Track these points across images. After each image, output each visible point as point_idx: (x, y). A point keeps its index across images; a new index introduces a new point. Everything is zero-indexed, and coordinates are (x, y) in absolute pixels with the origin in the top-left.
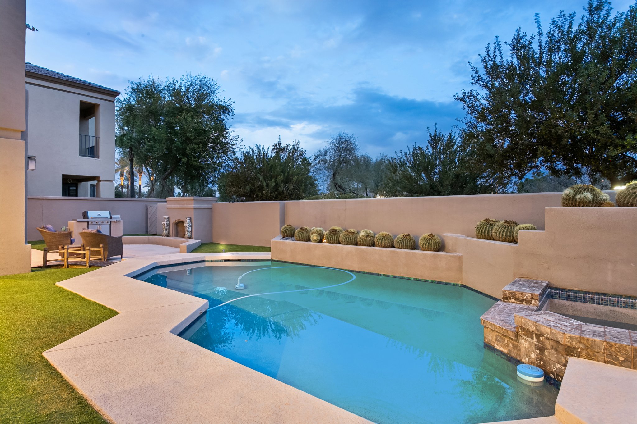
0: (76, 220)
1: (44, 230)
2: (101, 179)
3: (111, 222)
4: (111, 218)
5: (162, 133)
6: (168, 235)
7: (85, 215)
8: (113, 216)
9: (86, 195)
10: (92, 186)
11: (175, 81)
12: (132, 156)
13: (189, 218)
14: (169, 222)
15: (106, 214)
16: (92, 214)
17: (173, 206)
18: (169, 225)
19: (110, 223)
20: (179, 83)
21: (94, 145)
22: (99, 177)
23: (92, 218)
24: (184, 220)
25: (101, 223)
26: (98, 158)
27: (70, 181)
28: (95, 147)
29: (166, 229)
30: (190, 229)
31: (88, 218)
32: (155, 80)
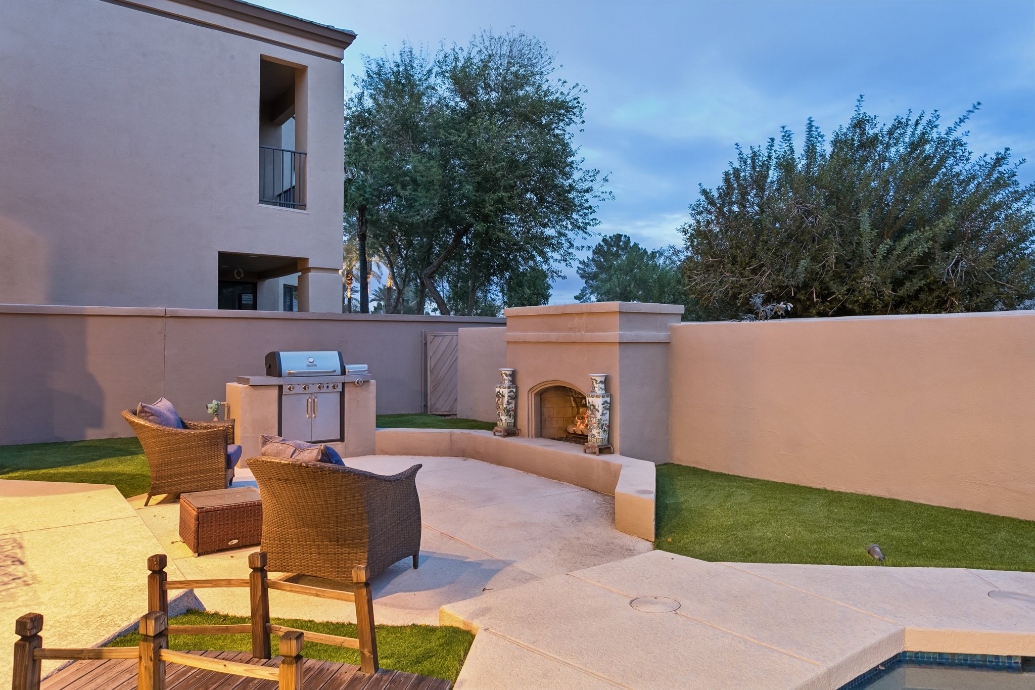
0: (244, 381)
1: (142, 422)
2: (311, 264)
3: (343, 384)
4: (343, 372)
5: (432, 166)
6: (512, 432)
7: (273, 365)
8: (348, 367)
9: (274, 307)
10: (288, 289)
11: (457, 50)
12: (364, 228)
13: (603, 379)
14: (516, 387)
15: (329, 360)
16: (292, 361)
17: (531, 335)
18: (515, 397)
19: (340, 389)
20: (465, 54)
21: (294, 184)
22: (305, 260)
23: (291, 375)
24: (580, 386)
25: (317, 390)
26: (305, 209)
27: (239, 274)
28: (297, 189)
29: (508, 411)
30: (607, 416)
31: (280, 375)
32: (414, 52)
